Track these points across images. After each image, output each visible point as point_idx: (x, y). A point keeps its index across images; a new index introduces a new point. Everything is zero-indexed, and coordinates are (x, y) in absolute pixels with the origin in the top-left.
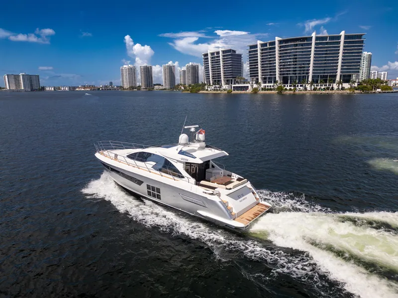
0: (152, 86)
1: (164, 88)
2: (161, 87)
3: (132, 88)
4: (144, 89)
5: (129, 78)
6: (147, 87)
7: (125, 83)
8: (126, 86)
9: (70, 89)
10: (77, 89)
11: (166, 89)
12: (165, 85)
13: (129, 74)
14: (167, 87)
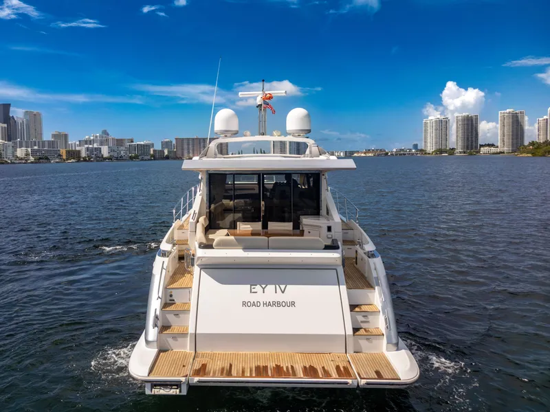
0: (476, 147)
1: (498, 150)
2: (493, 150)
3: (440, 151)
4: (461, 152)
5: (436, 135)
6: (468, 149)
7: (429, 145)
8: (430, 147)
9: (346, 154)
10: (355, 155)
11: (503, 153)
12: (503, 145)
13: (436, 130)
14: (506, 149)
